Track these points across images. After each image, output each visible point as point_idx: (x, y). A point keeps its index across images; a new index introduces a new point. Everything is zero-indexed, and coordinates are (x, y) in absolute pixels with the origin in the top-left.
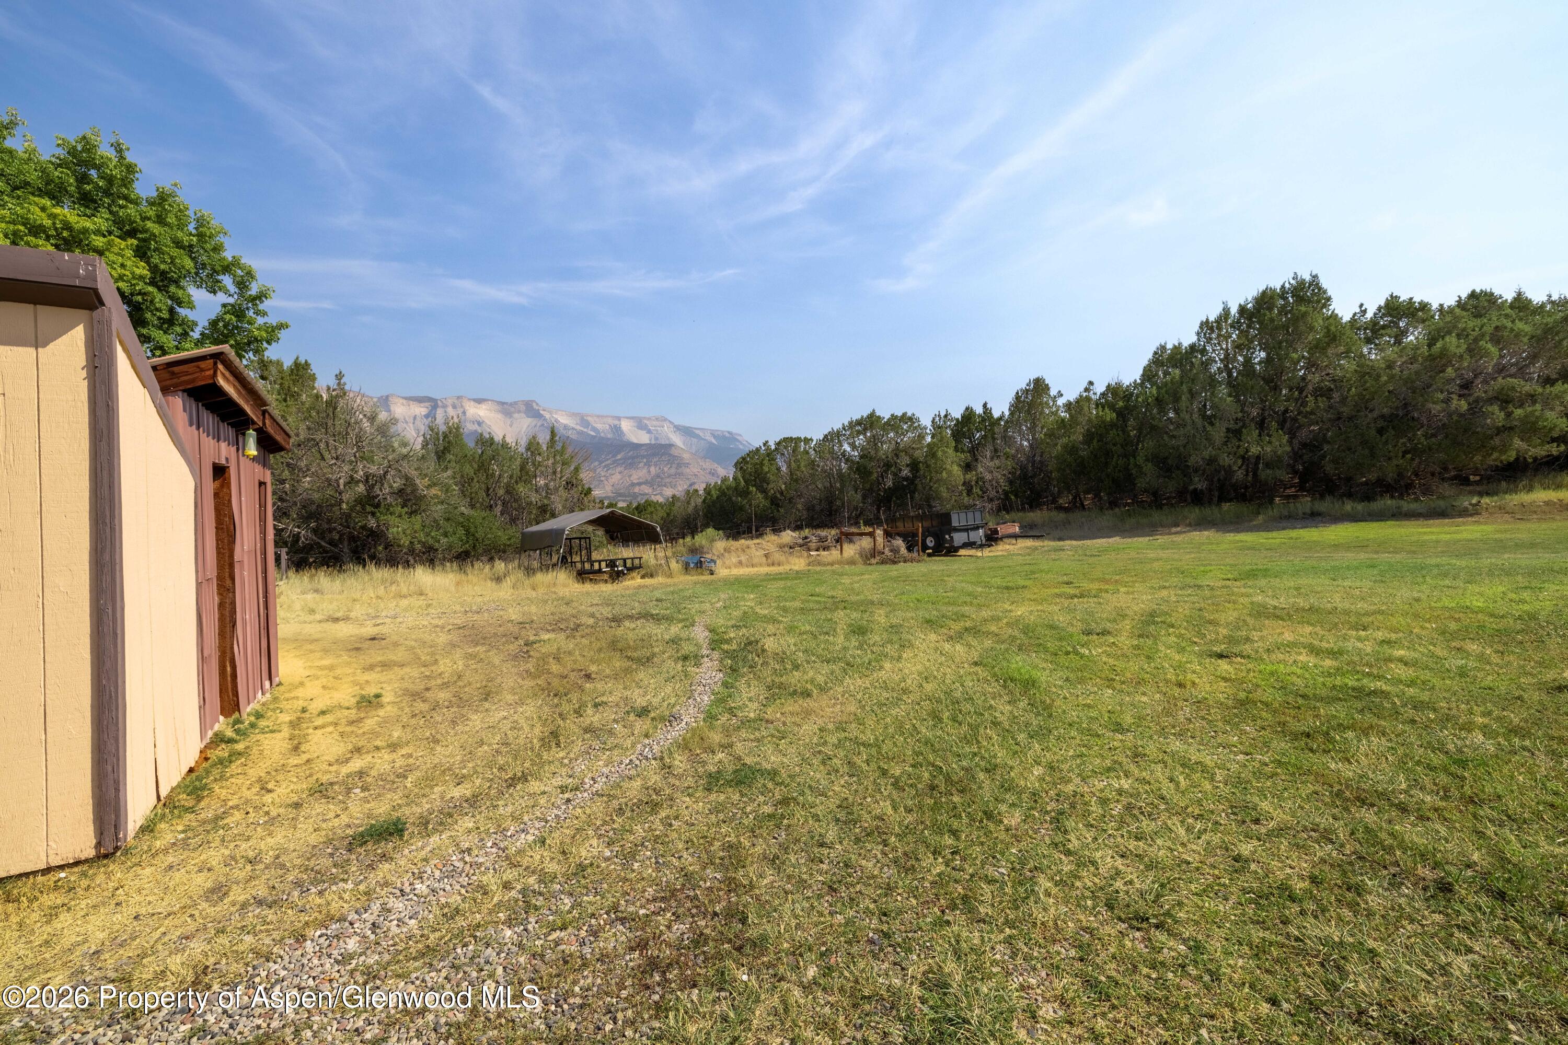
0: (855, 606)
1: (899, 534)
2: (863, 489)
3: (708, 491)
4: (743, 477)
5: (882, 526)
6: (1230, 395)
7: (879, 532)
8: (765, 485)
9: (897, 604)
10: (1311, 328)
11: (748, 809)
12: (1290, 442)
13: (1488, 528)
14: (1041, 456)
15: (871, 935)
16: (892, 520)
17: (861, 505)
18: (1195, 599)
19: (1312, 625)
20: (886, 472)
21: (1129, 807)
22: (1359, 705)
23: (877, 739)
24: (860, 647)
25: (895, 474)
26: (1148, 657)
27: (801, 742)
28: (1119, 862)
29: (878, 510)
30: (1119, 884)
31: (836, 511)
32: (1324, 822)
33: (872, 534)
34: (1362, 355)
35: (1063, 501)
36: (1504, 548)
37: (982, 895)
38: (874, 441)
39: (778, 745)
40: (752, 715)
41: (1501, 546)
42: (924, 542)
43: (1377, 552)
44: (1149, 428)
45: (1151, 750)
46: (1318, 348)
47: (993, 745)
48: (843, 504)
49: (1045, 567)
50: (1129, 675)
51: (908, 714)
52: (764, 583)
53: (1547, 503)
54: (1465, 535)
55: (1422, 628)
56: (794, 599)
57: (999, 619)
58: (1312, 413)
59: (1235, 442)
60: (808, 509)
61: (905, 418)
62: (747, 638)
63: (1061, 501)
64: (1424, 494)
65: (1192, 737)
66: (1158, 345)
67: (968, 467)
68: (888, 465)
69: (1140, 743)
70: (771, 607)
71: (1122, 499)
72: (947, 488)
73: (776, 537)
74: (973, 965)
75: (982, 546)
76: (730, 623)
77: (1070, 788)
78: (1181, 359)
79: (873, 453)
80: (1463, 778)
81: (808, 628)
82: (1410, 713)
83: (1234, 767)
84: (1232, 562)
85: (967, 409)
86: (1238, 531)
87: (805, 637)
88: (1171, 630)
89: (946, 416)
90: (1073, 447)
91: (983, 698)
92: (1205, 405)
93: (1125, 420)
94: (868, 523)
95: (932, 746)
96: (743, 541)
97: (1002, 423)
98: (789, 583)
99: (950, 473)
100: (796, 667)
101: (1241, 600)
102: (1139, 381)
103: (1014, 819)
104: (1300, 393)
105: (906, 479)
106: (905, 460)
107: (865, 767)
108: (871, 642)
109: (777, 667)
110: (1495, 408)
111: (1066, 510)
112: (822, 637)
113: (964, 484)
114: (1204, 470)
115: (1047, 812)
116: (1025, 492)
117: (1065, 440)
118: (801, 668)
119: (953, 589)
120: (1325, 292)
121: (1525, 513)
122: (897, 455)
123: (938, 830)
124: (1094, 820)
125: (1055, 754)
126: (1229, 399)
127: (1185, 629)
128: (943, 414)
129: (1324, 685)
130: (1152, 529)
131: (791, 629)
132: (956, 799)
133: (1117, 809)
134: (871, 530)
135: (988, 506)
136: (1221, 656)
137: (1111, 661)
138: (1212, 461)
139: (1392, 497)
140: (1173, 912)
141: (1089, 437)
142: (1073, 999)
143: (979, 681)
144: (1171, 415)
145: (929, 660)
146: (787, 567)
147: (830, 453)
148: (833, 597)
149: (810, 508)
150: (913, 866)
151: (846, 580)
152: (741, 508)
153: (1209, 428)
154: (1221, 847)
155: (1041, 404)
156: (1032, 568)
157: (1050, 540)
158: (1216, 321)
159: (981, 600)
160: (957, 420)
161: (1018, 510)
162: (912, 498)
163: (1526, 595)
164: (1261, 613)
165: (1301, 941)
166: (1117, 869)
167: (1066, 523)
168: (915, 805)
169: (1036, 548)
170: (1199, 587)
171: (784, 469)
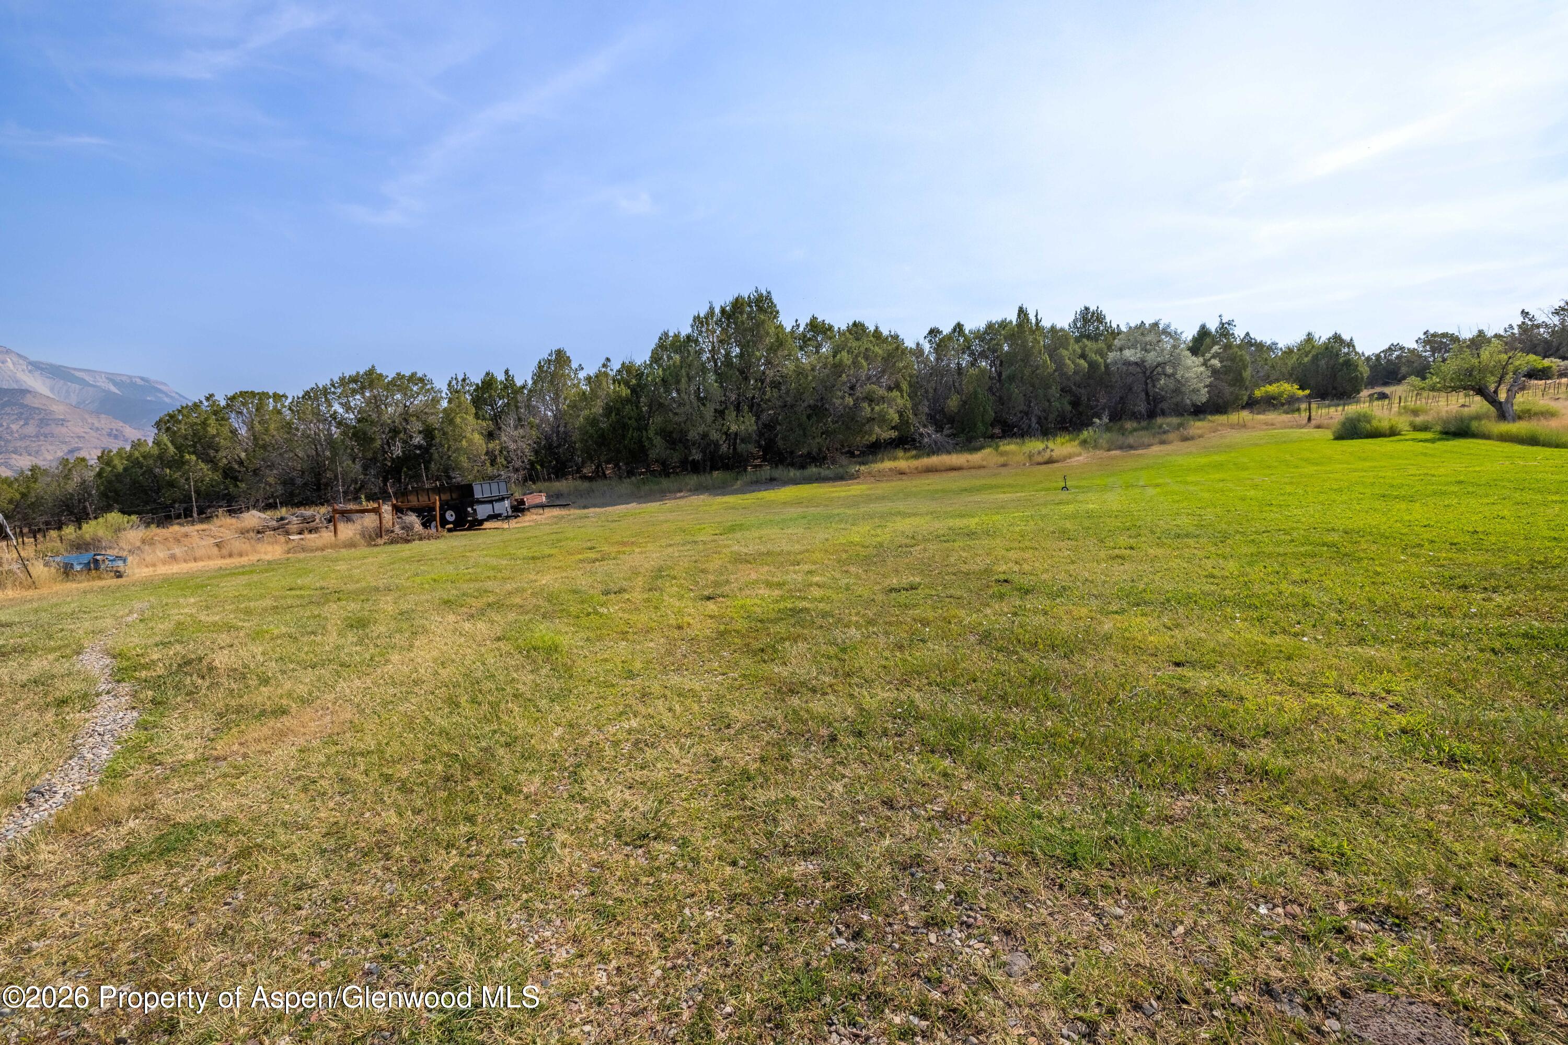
0: (354, 595)
1: (413, 510)
2: (364, 458)
3: (105, 459)
4: (172, 442)
5: (390, 500)
6: (716, 382)
7: (386, 508)
8: (212, 453)
9: (408, 588)
10: (768, 333)
11: (182, 881)
12: (756, 422)
13: (863, 487)
14: (565, 427)
15: (367, 965)
16: (402, 494)
17: (362, 477)
18: (690, 553)
19: (769, 565)
20: (393, 438)
21: (636, 743)
22: (793, 621)
23: (379, 744)
24: (360, 642)
25: (405, 442)
26: (656, 608)
27: (271, 773)
28: (627, 795)
29: (385, 481)
30: (627, 814)
31: (327, 485)
32: (769, 714)
33: (376, 511)
34: (798, 359)
35: (587, 470)
36: (871, 500)
37: (499, 872)
38: (376, 402)
39: (233, 786)
40: (191, 757)
41: (869, 499)
42: (443, 517)
43: (807, 507)
44: (657, 406)
45: (656, 688)
46: (772, 349)
47: (514, 718)
48: (336, 476)
49: (571, 535)
50: (640, 626)
51: (420, 707)
52: (214, 582)
53: (890, 470)
54: (853, 493)
55: (829, 559)
56: (262, 597)
57: (524, 590)
58: (769, 400)
59: (720, 419)
60: (284, 483)
61: (413, 378)
62: (183, 657)
63: (585, 471)
64: (833, 464)
65: (687, 670)
66: (662, 331)
67: (490, 436)
68: (395, 432)
69: (647, 684)
70: (224, 610)
71: (637, 468)
72: (469, 458)
73: (234, 521)
74: (487, 946)
75: (508, 517)
76: (151, 641)
77: (586, 741)
78: (681, 346)
79: (374, 416)
80: (844, 660)
81: (284, 630)
82: (819, 621)
83: (714, 687)
84: (719, 520)
85: (488, 374)
86: (724, 494)
87: (279, 641)
88: (674, 581)
89: (464, 380)
90: (594, 419)
91: (506, 672)
92: (699, 389)
93: (638, 397)
94: (370, 498)
95: (447, 734)
96: (176, 528)
97: (526, 392)
98: (255, 578)
99: (470, 442)
100: (265, 681)
101: (724, 551)
102: (648, 362)
103: (533, 785)
104: (762, 384)
105: (419, 447)
106: (416, 426)
107: (362, 779)
108: (375, 635)
109: (234, 686)
110: (865, 405)
111: (590, 479)
112: (305, 639)
113: (487, 453)
114: (699, 444)
115: (566, 769)
116: (551, 462)
117: (587, 412)
118: (273, 682)
119: (476, 565)
120: (775, 306)
121: (880, 476)
122: (406, 420)
123: (450, 820)
124: (608, 763)
125: (575, 711)
126: (716, 384)
127: (685, 579)
128: (460, 378)
129: (773, 610)
130: (661, 495)
131: (256, 636)
132: (473, 783)
133: (627, 747)
134: (376, 505)
135: (514, 476)
136: (709, 598)
137: (626, 616)
138: (705, 436)
139: (816, 466)
140: (668, 822)
141: (608, 410)
142: (584, 933)
143: (501, 656)
144: (674, 395)
145: (446, 644)
146: (254, 558)
147: (313, 414)
148: (322, 588)
149: (287, 482)
150: (421, 870)
151: (342, 567)
152: (172, 484)
153: (702, 408)
154: (704, 755)
155: (563, 375)
156: (558, 536)
157: (575, 508)
158: (706, 318)
159: (506, 573)
160: (477, 385)
161: (544, 480)
162: (427, 469)
163: (879, 531)
164: (739, 559)
165: (753, 808)
166: (625, 800)
167: (590, 491)
168: (426, 804)
169: (563, 517)
170: (696, 542)
171: (243, 431)
